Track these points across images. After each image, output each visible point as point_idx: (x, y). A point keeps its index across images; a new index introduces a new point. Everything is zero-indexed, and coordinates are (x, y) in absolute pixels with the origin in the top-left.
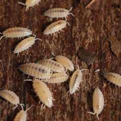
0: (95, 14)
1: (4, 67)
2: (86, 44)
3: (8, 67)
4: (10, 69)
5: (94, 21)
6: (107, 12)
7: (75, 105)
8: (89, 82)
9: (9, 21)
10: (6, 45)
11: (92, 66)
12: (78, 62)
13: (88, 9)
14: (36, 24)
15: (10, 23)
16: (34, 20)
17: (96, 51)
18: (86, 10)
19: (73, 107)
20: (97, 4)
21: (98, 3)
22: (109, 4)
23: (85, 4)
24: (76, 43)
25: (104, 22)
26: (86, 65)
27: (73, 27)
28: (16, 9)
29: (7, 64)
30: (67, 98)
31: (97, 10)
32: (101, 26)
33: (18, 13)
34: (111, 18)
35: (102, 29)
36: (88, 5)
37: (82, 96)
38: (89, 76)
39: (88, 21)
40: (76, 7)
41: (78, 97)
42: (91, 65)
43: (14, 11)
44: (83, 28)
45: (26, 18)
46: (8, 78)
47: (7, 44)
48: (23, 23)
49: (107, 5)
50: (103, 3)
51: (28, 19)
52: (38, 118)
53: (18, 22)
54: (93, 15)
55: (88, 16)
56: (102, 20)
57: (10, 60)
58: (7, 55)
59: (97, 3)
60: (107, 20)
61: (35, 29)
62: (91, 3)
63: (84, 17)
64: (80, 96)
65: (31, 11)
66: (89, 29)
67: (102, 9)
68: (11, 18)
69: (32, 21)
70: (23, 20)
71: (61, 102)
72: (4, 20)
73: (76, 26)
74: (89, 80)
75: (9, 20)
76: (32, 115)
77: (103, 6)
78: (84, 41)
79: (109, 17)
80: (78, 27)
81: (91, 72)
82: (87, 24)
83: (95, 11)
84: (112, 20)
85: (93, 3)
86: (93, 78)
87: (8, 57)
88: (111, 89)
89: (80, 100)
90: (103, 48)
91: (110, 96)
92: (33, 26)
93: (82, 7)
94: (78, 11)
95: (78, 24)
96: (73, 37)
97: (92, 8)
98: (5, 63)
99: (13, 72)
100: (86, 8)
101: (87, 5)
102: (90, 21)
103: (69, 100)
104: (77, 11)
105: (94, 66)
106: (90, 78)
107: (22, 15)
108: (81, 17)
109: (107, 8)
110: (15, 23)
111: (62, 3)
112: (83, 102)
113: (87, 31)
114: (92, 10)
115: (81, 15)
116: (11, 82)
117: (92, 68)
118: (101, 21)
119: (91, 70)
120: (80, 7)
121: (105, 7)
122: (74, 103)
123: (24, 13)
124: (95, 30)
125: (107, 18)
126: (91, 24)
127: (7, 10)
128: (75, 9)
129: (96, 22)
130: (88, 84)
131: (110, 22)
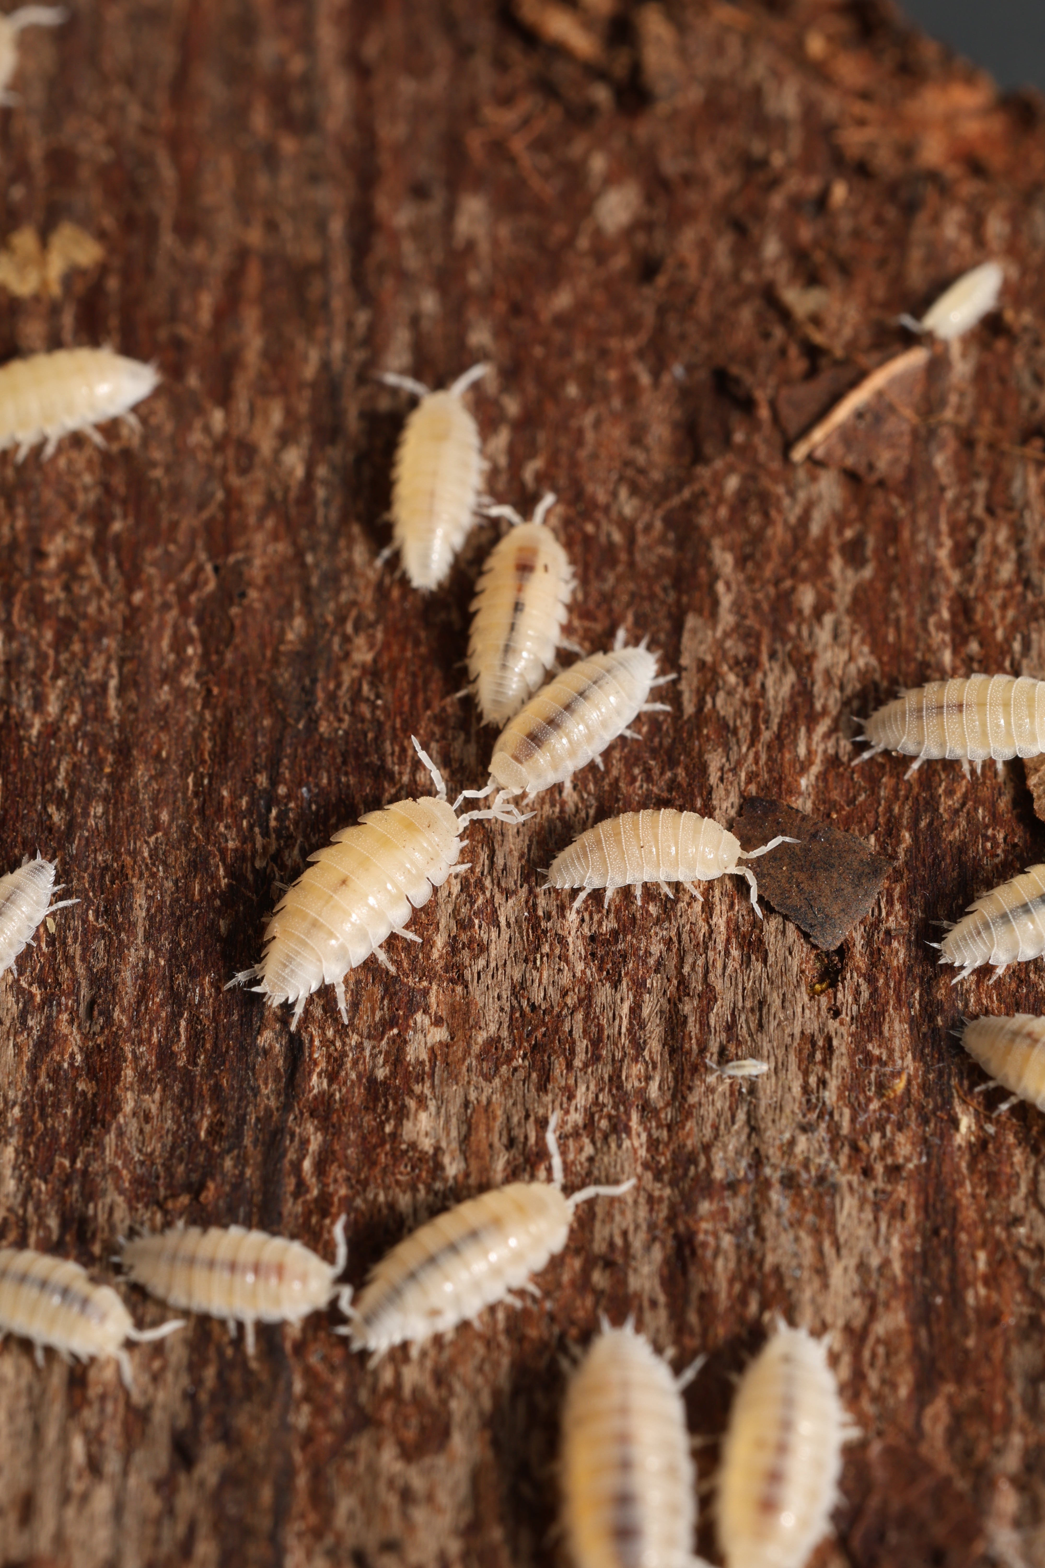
0: (878, 510)
1: (95, 980)
2: (804, 769)
3: (127, 975)
4: (143, 995)
5: (868, 572)
6: (981, 486)
7: (707, 1298)
8: (830, 1096)
9: (132, 581)
10: (104, 786)
11: (859, 957)
12: (733, 928)
13: (814, 462)
14: (367, 597)
15: (138, 597)
16: (350, 567)
17: (891, 832)
18: (801, 475)
19: (693, 1318)
20: (891, 425)
21: (908, 412)
22: (1000, 421)
23: (793, 421)
24: (715, 761)
25: (955, 577)
26: (801, 950)
27: (691, 621)
28: (191, 477)
29: (117, 951)
30: (638, 1242)
31: (899, 473)
32: (934, 610)
33: (211, 510)
34: (1017, 541)
35: (939, 637)
36: (818, 435)
37: (769, 1221)
38: (829, 1049)
39: (821, 570)
40: (709, 448)
41: (736, 1230)
42: (843, 951)
43: (177, 493)
44: (779, 631)
45: (282, 548)
46: (129, 1073)
47: (116, 780)
48: (253, 594)
49: (982, 433)
50: (948, 414)
51: (299, 555)
52: (387, 1411)
53: (211, 586)
54: (862, 518)
55: (815, 529)
56: (943, 555)
57: (140, 915)
58: (122, 875)
59: (891, 409)
60: (980, 559)
61: (360, 641)
62: (843, 413)
63: (778, 534)
64: (755, 1218)
65: (321, 493)
66: (824, 636)
67: (939, 461)
68: (153, 553)
69: (332, 579)
70: (256, 570)
71: (586, 1272)
72: (91, 568)
73: (713, 616)
74: (834, 1084)
75: (137, 569)
76: (339, 1386)
77: (945, 432)
78: (781, 741)
79: (1002, 536)
80: (726, 619)
81: (849, 1010)
82: (807, 598)
83: (881, 483)
84: (1021, 561)
85: (859, 415)
86: (869, 1059)
87: (125, 894)
88: (1018, 1156)
89: (753, 1258)
90: (946, 804)
91: (1017, 1221)
92: (341, 620)
93: (763, 452)
94: (732, 483)
95: (726, 601)
96: (689, 709)
97: (850, 461)
98: (100, 945)
99: (174, 1018)
100: (799, 453)
101: (805, 431)
102: (836, 565)
103: (657, 1254)
104: (718, 481)
105: (875, 956)
106: (840, 1062)
107: (243, 528)
108: (758, 537)
109: (981, 452)
110: (183, 594)
111: (588, 419)
112: (777, 1271)
113: (811, 657)
114: (852, 477)
115: (755, 520)
116: (152, 1102)
117: (852, 979)
118: (932, 571)
119: (844, 996)
120: (746, 450)
121: (968, 443)
122: (699, 1283)
123: (264, 512)
124: (877, 645)
125: (986, 540)
126: (842, 598)
127: (118, 481)
128: (704, 473)
129: (889, 581)
130: (826, 1113)
131: (1006, 571)
